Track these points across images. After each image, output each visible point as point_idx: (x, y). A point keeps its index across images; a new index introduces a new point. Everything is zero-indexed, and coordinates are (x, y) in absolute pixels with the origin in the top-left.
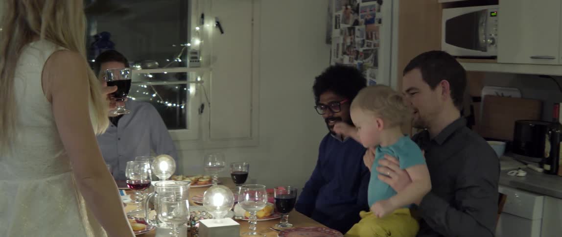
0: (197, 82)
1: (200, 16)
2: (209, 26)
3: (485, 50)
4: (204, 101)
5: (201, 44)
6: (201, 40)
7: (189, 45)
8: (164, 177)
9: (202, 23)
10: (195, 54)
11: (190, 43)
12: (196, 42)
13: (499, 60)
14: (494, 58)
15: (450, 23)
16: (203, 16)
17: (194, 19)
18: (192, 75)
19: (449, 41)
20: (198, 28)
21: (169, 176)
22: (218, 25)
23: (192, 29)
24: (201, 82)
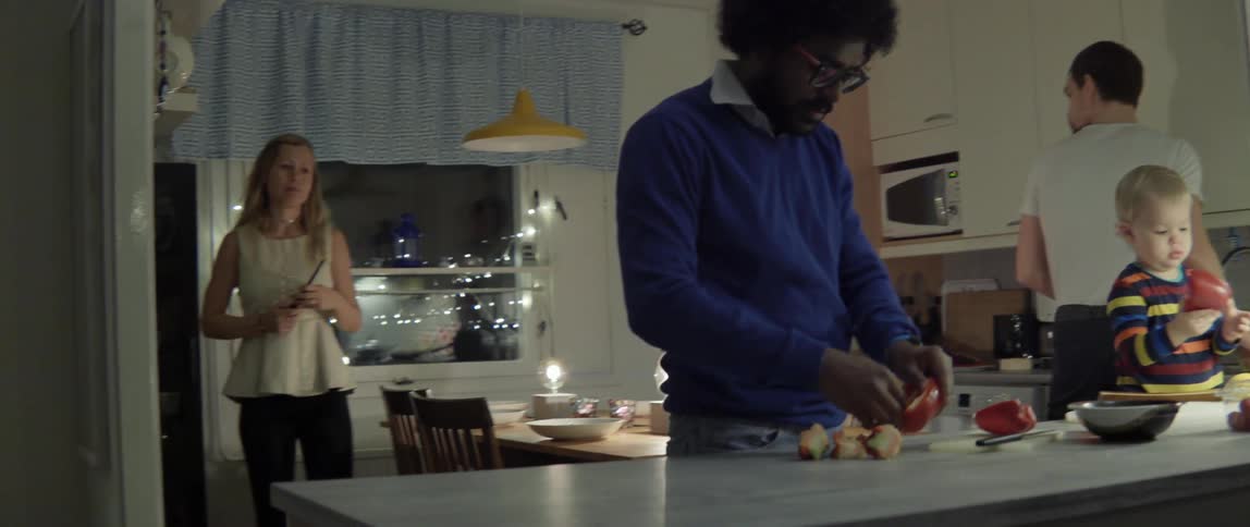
0: (533, 289)
1: (532, 193)
2: (547, 208)
3: (946, 224)
4: (545, 319)
5: (536, 234)
6: (536, 228)
7: (519, 235)
8: (554, 388)
9: (536, 204)
10: (529, 250)
11: (520, 232)
12: (528, 232)
13: (965, 235)
14: (959, 232)
15: (892, 193)
16: (536, 194)
17: (524, 198)
18: (525, 277)
19: (893, 216)
20: (531, 212)
21: (561, 385)
22: (559, 206)
23: (523, 213)
24: (539, 289)
